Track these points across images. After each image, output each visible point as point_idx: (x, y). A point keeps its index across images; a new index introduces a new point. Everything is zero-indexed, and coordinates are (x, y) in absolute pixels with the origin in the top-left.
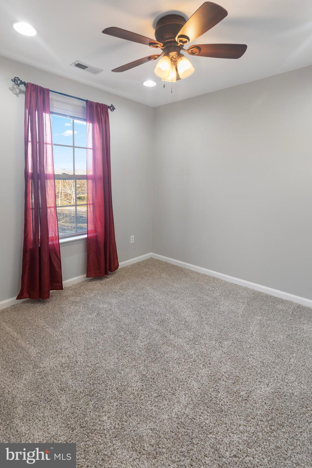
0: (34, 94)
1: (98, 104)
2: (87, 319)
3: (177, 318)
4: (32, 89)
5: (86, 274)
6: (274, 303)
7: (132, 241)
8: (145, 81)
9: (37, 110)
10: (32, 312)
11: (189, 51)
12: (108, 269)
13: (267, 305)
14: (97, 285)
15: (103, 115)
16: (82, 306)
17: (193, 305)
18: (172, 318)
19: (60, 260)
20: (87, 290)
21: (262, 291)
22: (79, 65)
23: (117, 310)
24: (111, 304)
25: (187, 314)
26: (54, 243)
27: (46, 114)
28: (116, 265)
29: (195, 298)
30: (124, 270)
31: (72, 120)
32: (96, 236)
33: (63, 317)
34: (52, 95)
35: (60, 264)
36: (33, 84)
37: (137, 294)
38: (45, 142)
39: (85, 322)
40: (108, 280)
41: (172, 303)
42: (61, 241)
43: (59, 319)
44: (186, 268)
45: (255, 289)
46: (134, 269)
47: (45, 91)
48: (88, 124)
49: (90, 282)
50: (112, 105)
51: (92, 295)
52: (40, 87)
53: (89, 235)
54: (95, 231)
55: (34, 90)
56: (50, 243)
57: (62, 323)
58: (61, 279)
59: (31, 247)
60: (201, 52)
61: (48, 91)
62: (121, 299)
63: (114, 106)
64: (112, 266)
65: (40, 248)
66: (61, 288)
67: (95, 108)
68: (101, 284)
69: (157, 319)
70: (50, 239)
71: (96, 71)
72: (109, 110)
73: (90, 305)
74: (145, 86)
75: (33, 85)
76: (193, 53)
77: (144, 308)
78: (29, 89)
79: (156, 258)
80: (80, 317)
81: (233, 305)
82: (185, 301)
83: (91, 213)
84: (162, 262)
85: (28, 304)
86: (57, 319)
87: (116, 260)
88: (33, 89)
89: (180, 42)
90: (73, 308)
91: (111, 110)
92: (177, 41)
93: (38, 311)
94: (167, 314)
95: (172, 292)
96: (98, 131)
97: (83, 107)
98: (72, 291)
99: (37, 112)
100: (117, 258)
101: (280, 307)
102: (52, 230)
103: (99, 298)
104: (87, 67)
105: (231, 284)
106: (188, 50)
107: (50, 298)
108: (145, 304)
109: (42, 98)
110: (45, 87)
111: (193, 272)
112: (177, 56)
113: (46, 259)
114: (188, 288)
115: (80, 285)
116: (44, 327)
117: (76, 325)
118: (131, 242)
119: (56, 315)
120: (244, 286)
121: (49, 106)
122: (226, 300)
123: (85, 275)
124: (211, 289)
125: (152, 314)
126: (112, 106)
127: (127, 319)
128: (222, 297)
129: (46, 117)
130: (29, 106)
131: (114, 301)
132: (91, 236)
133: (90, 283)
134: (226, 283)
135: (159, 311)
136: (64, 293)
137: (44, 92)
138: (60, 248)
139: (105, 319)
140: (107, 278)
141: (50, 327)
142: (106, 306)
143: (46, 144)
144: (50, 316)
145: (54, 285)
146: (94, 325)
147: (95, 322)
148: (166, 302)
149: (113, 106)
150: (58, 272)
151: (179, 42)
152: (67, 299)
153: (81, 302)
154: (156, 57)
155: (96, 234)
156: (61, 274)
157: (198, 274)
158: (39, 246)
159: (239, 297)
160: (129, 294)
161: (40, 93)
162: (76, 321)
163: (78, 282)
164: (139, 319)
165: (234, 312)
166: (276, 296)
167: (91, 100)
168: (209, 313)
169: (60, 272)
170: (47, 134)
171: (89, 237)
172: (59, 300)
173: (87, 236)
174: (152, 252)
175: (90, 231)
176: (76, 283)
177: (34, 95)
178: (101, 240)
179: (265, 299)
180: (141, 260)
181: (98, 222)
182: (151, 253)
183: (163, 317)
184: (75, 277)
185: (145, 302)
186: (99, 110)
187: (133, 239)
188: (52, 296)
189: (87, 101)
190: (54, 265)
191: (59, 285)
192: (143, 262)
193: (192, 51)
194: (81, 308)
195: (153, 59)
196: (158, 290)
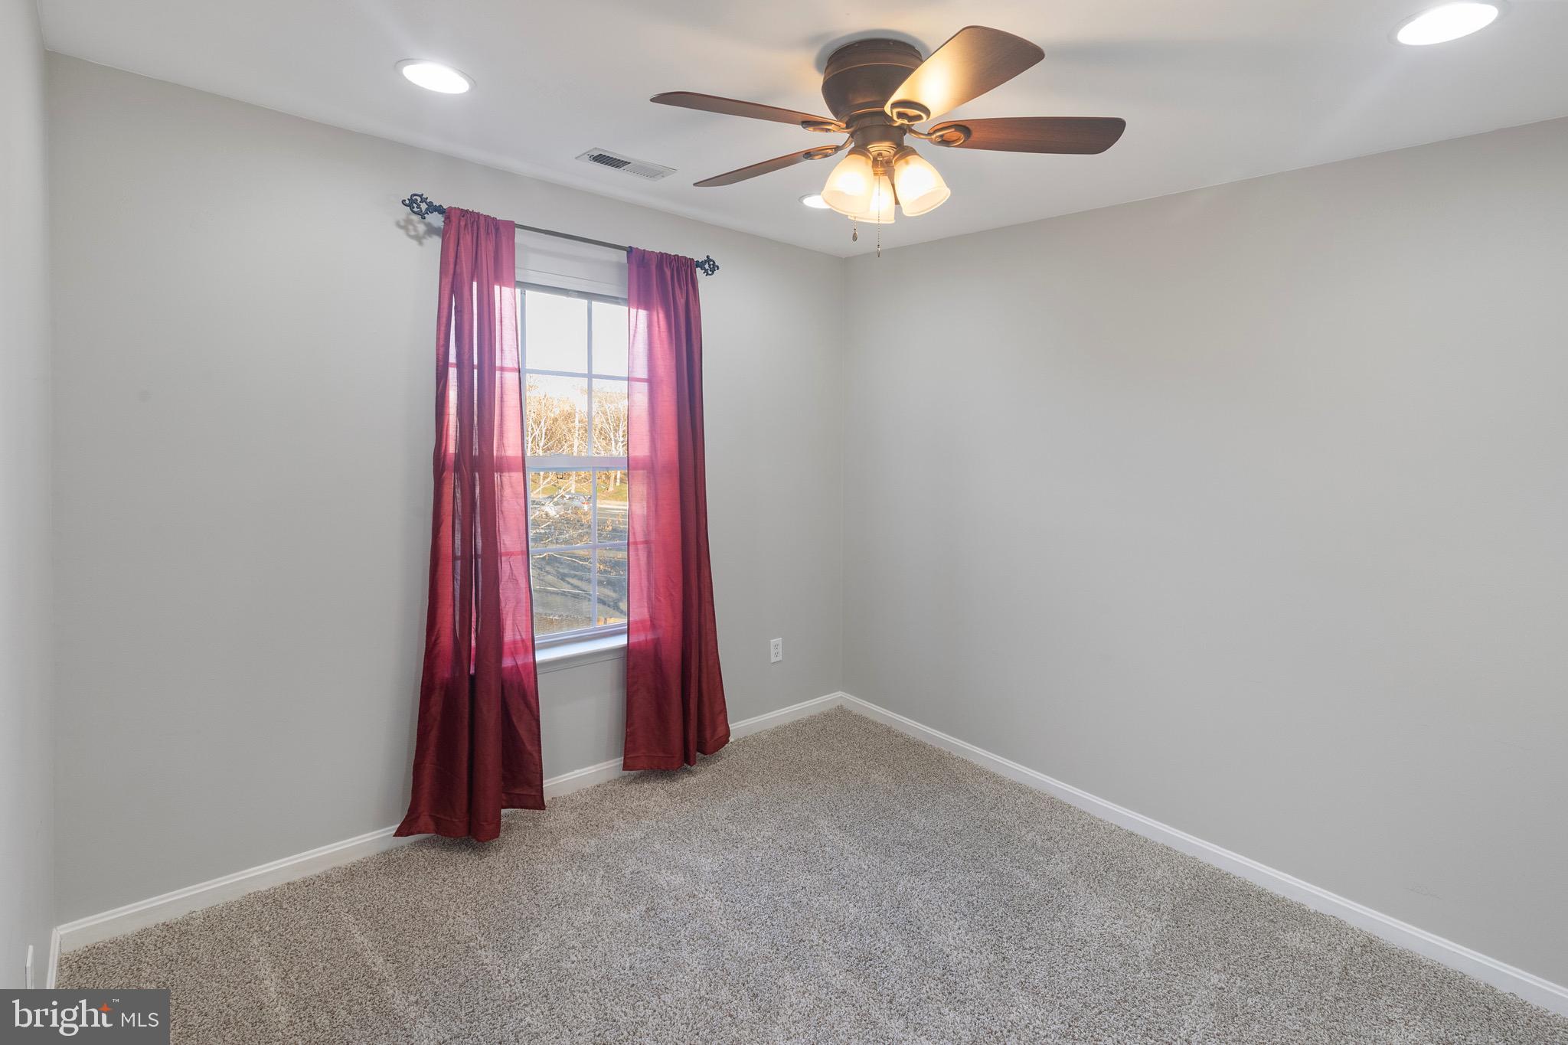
0: (469, 238)
1: (663, 258)
2: (614, 925)
3: (915, 950)
4: (463, 224)
5: (623, 758)
6: (1272, 921)
7: (776, 655)
8: (809, 195)
9: (477, 277)
10: (440, 881)
11: (934, 136)
12: (692, 746)
13: (1246, 930)
14: (656, 795)
15: (681, 288)
16: (602, 872)
17: (975, 902)
18: (900, 950)
19: (539, 716)
20: (622, 812)
21: (1225, 869)
22: (601, 159)
23: (715, 901)
24: (693, 873)
25: (954, 938)
26: (520, 662)
27: (503, 288)
28: (721, 731)
29: (983, 876)
30: (747, 749)
31: (585, 302)
32: (657, 643)
33: (535, 911)
34: (520, 237)
35: (536, 730)
36: (467, 211)
37: (782, 842)
38: (498, 363)
39: (605, 937)
40: (693, 780)
41: (900, 888)
42: (541, 656)
43: (524, 917)
44: (956, 755)
45: (1201, 858)
46: (780, 747)
47: (502, 229)
48: (633, 311)
49: (633, 786)
50: (708, 257)
51: (638, 834)
52: (487, 217)
53: (634, 639)
54: (653, 624)
55: (469, 225)
56: (507, 662)
57: (530, 933)
58: (538, 775)
59: (447, 675)
60: (972, 139)
61: (511, 226)
62: (731, 857)
63: (714, 262)
64: (708, 734)
65: (472, 678)
66: (539, 804)
67: (653, 268)
68: (670, 795)
69: (848, 950)
70: (506, 648)
71: (652, 172)
72: (699, 271)
73: (628, 872)
74: (805, 206)
75: (464, 213)
76: (945, 142)
77: (805, 900)
78: (454, 224)
79: (855, 711)
80: (590, 917)
81: (1119, 917)
82: (948, 885)
83: (640, 571)
84: (876, 725)
85: (433, 851)
86: (518, 915)
87: (721, 717)
88: (466, 225)
89: (898, 118)
90: (571, 877)
91: (706, 271)
92: (889, 114)
93: (460, 880)
94: (884, 933)
95: (904, 845)
96: (664, 335)
97: (619, 265)
98: (575, 814)
99: (475, 284)
100: (724, 710)
101: (1294, 939)
102: (513, 625)
103: (658, 846)
104: (627, 163)
105: (1113, 831)
106: (929, 134)
107: (502, 835)
108: (808, 883)
109: (491, 247)
110: (501, 216)
111: (979, 772)
112: (892, 152)
113: (490, 715)
114: (958, 833)
115: (602, 792)
116: (472, 944)
117: (573, 947)
118: (773, 659)
119: (515, 903)
120: (1160, 842)
121: (514, 264)
122: (1094, 894)
123: (619, 761)
124: (1039, 843)
125: (831, 926)
126: (708, 260)
127: (746, 936)
128: (1080, 881)
129: (505, 297)
130: (451, 271)
131: (707, 864)
132: (639, 642)
133: (634, 790)
134: (1093, 824)
135: (857, 919)
136: (549, 820)
137: (497, 229)
138: (539, 677)
139: (673, 931)
140: (690, 772)
141: (491, 946)
142: (678, 880)
143: (502, 369)
144: (496, 904)
145: (517, 791)
146: (632, 949)
147: (637, 940)
148: (880, 885)
149: (712, 260)
150: (531, 754)
151: (895, 118)
152: (555, 841)
153: (598, 857)
154: (830, 151)
155: (656, 637)
156: (541, 760)
157: (997, 780)
158: (472, 671)
159: (1140, 884)
160: (759, 839)
161: (488, 234)
162: (574, 931)
163: (597, 783)
164: (785, 944)
165: (1121, 945)
166: (1280, 892)
167: (641, 248)
168: (1030, 942)
169: (535, 755)
170: (505, 347)
171: (634, 644)
172: (530, 843)
173: (626, 643)
174: (842, 690)
175: (636, 622)
176: (589, 785)
177: (467, 240)
178: (672, 655)
179: (1239, 904)
180: (805, 716)
181: (662, 599)
182: (839, 694)
183: (868, 942)
184: (589, 765)
185: (809, 877)
186: (668, 273)
187: (780, 650)
188: (509, 827)
189: (630, 250)
190: (517, 731)
191: (533, 793)
192: (811, 721)
193: (942, 136)
194: (598, 881)
195: (820, 156)
196: (858, 833)
